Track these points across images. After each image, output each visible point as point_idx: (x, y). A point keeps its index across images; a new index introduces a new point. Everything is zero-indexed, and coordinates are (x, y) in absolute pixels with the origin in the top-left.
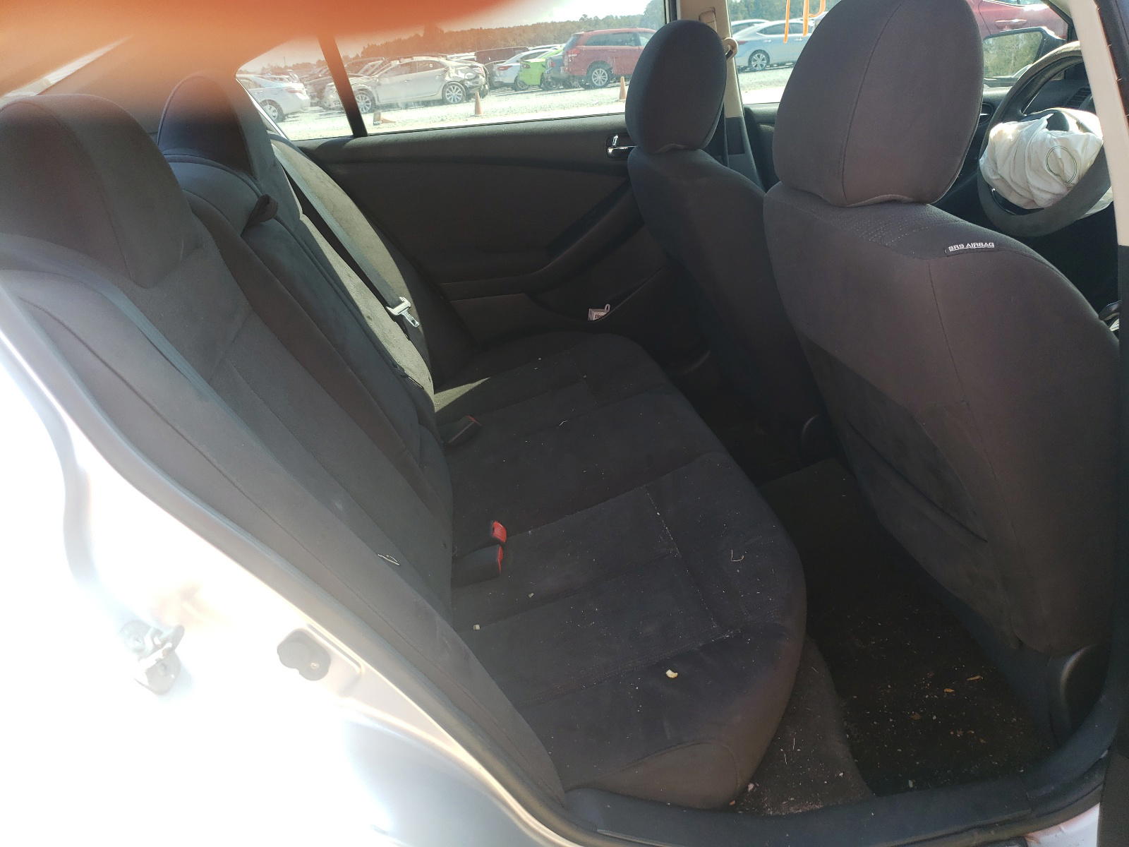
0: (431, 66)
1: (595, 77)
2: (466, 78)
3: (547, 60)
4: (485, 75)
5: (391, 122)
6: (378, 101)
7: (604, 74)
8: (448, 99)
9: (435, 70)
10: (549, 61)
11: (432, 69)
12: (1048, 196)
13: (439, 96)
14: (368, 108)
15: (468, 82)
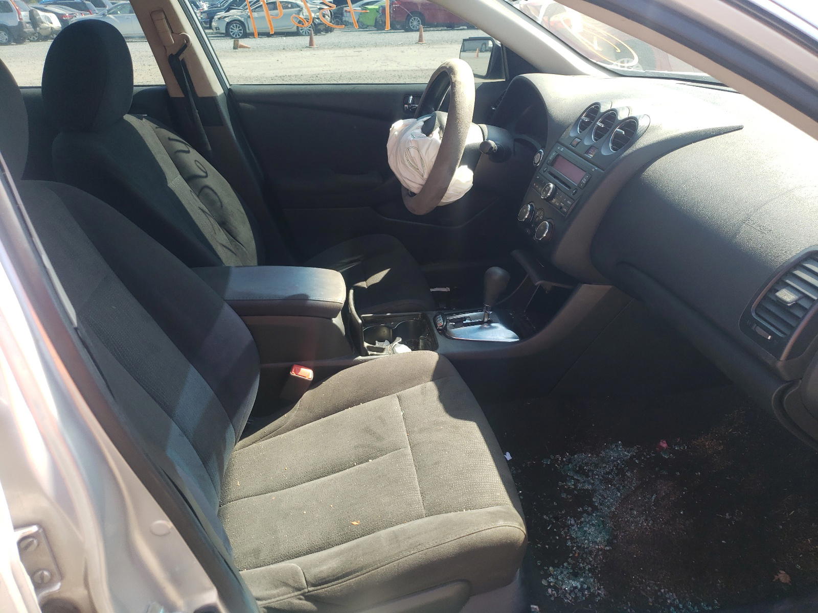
0: (290, 6)
1: (412, 23)
2: (316, 17)
3: (379, 7)
4: (330, 16)
5: (247, 47)
6: (249, 29)
7: (419, 21)
8: (301, 32)
9: (292, 9)
10: (381, 8)
11: (290, 8)
12: (417, 186)
13: (294, 29)
14: (241, 35)
15: (317, 20)
